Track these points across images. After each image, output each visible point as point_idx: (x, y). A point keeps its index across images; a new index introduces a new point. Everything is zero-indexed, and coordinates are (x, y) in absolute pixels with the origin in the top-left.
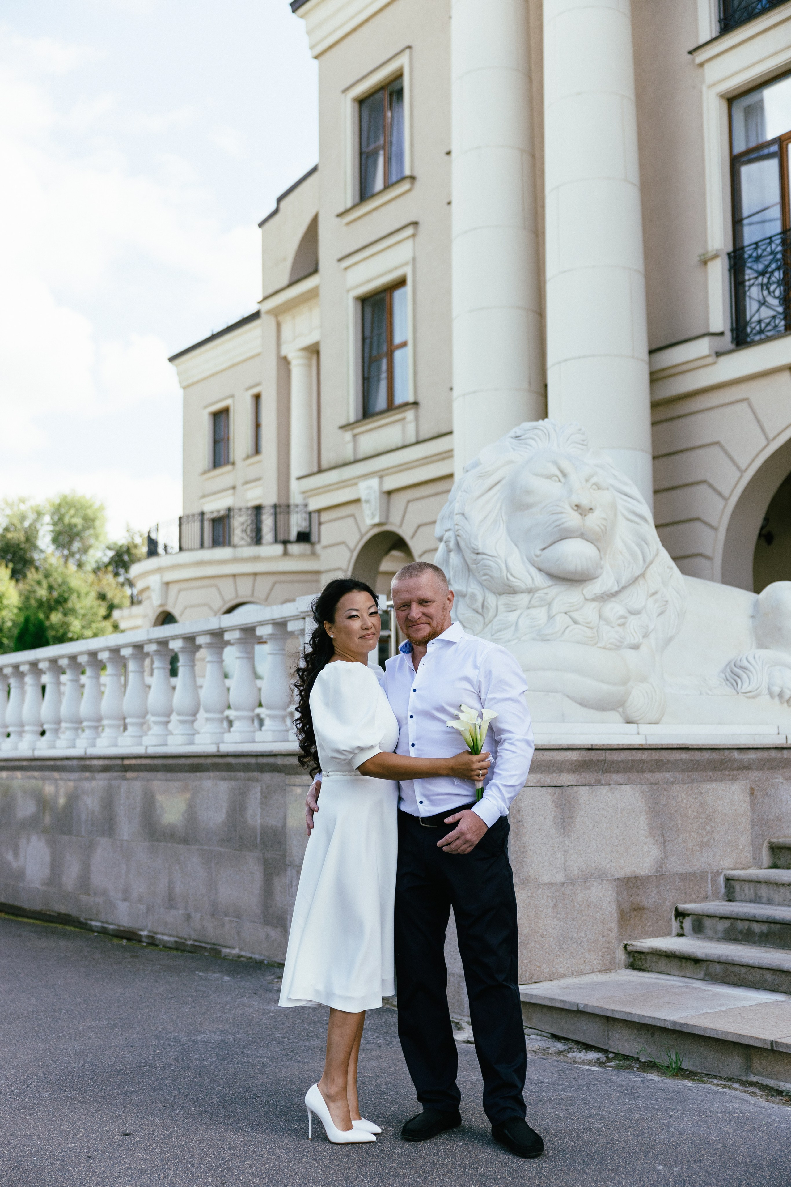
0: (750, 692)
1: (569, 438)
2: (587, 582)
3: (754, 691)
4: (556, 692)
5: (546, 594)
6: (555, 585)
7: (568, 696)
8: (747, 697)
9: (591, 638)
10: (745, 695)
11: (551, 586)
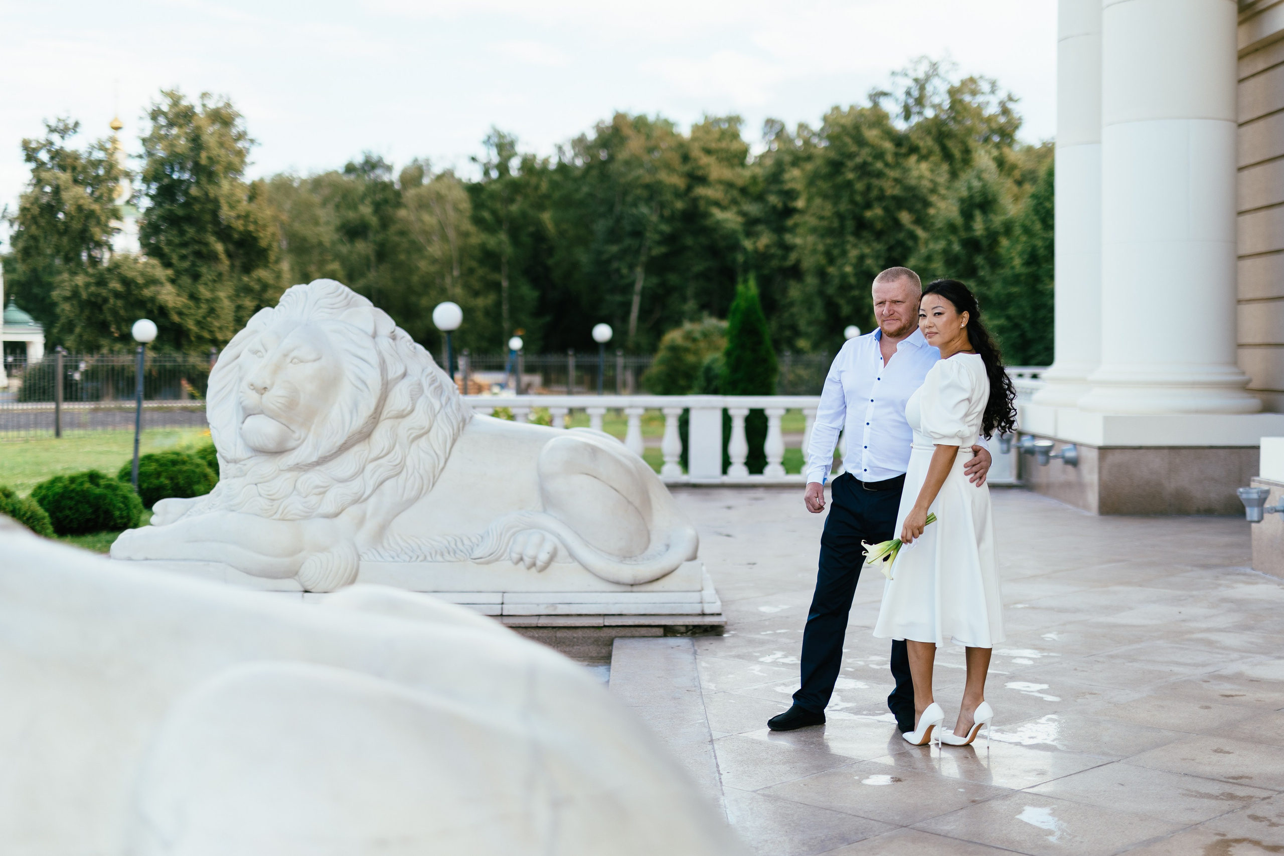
0: (481, 558)
1: (316, 303)
2: (286, 453)
3: (485, 558)
4: (221, 562)
5: (245, 465)
6: (256, 456)
7: (232, 566)
8: (477, 563)
9: (266, 510)
10: (474, 561)
11: (251, 457)
